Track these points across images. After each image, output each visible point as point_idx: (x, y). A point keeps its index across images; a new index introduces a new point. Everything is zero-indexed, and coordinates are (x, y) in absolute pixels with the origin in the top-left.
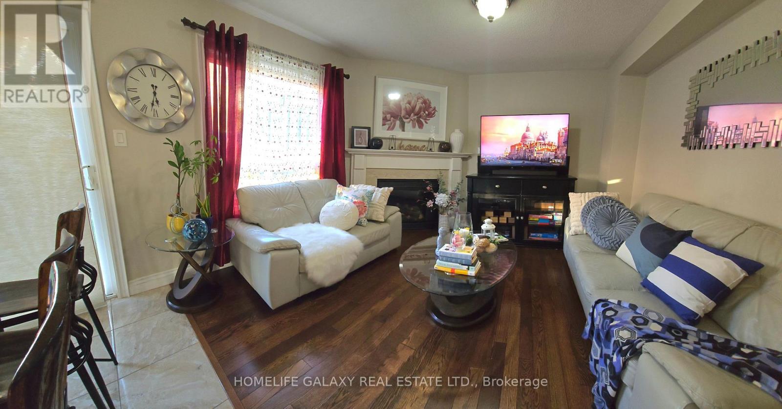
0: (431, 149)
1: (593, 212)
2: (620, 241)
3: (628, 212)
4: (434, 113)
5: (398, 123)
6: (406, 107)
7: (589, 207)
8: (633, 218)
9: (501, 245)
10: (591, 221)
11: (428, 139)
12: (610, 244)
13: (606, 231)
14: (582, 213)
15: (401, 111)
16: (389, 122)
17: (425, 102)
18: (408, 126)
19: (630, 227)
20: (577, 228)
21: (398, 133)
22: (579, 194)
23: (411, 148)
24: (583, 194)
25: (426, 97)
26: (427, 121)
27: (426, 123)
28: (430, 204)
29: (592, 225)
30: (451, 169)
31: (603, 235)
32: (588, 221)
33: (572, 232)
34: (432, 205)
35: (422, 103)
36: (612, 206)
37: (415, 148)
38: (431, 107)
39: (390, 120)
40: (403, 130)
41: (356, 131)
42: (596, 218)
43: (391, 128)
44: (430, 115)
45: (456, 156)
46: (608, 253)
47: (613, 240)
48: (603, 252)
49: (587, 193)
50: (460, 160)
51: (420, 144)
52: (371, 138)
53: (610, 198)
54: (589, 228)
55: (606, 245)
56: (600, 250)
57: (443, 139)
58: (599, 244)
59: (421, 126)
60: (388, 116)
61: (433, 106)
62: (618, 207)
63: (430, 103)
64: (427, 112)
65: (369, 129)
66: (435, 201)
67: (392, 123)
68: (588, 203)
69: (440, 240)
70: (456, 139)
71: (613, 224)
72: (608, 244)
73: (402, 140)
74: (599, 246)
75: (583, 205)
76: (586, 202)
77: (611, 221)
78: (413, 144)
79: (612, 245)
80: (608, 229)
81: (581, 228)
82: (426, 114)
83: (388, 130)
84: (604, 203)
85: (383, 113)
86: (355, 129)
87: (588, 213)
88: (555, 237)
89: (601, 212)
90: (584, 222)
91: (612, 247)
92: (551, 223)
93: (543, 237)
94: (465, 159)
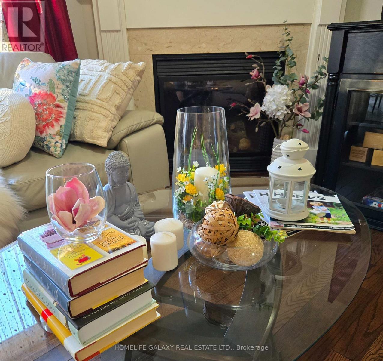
28: (255, 112)
30: (315, 21)
34: (258, 116)
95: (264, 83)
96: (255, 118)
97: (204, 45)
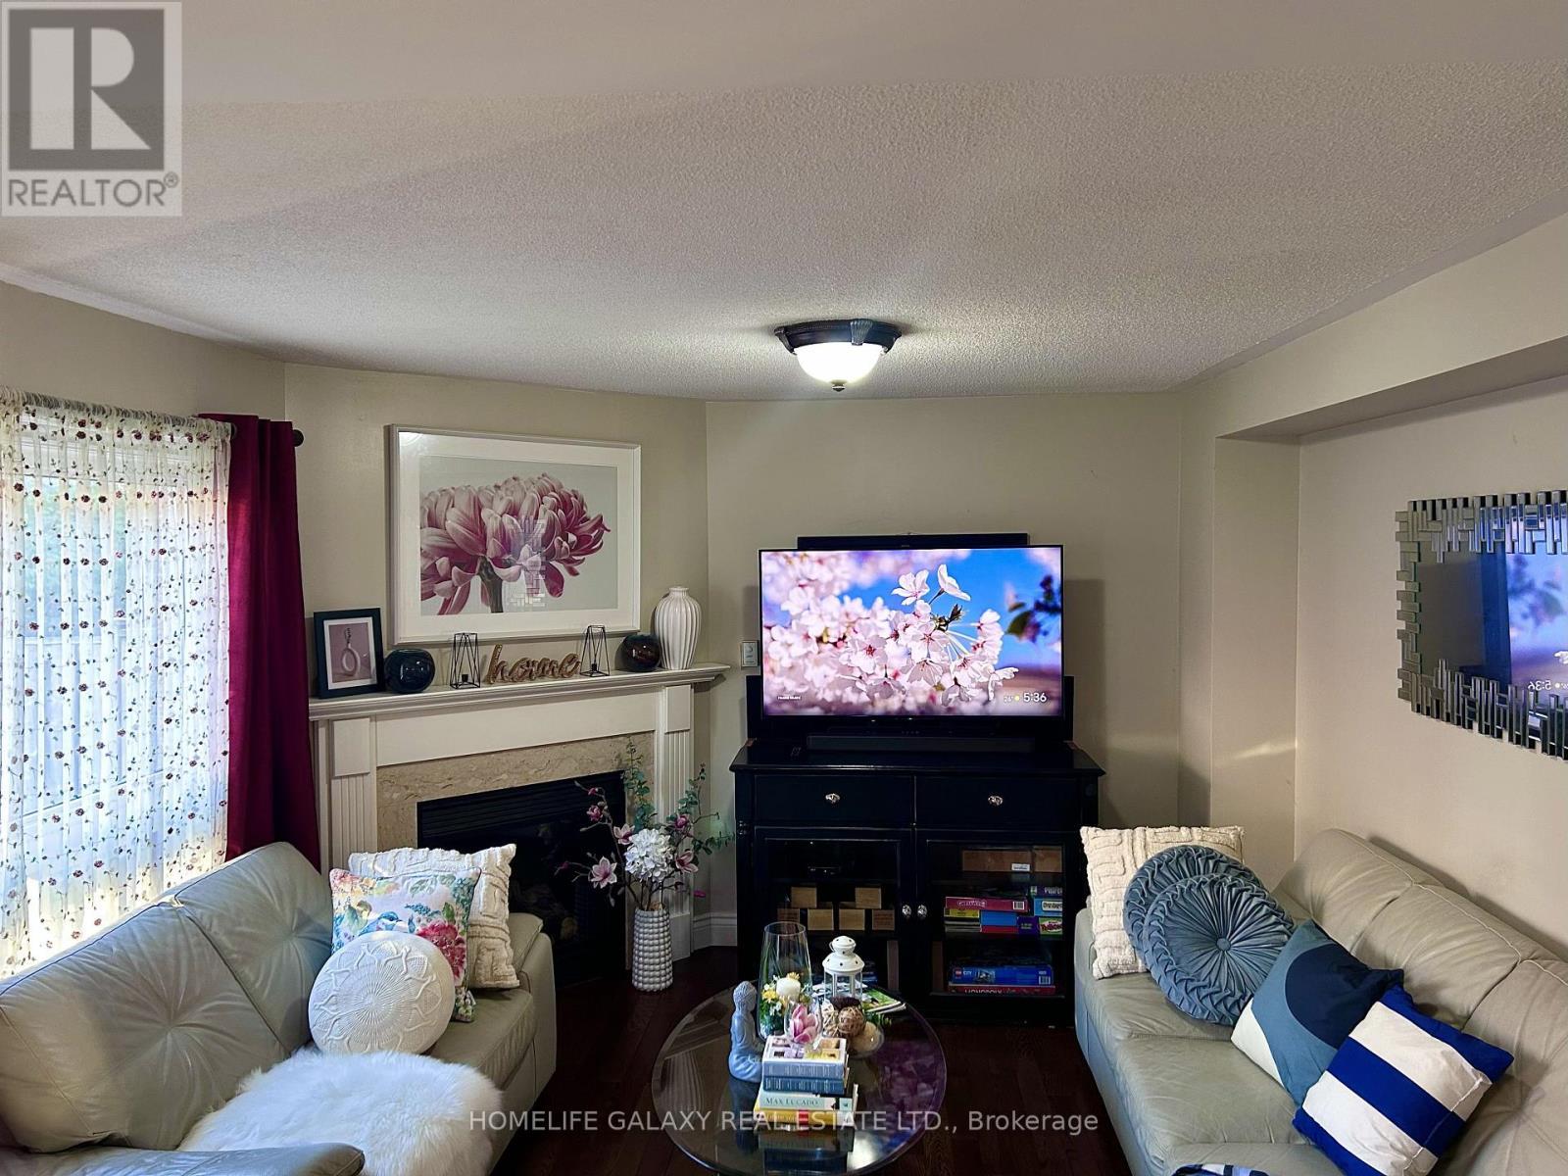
0: (594, 667)
1: (1159, 905)
2: (1243, 997)
3: (1263, 903)
4: (599, 537)
5: (476, 582)
6: (502, 526)
7: (1147, 883)
8: (1276, 923)
9: (893, 1025)
10: (1155, 934)
11: (583, 630)
12: (1215, 1007)
13: (1204, 966)
14: (1127, 903)
15: (484, 540)
16: (446, 584)
17: (564, 503)
18: (514, 591)
19: (1266, 952)
20: (1116, 955)
21: (477, 621)
22: (1115, 832)
23: (531, 670)
24: (1127, 832)
25: (568, 488)
26: (577, 568)
27: (573, 573)
28: (602, 873)
29: (1158, 945)
30: (662, 727)
31: (1192, 980)
32: (1145, 933)
33: (1099, 968)
34: (613, 879)
35: (555, 509)
36: (1213, 882)
37: (546, 668)
38: (586, 519)
39: (447, 578)
40: (497, 608)
41: (330, 627)
42: (1169, 924)
43: (453, 605)
44: (587, 545)
45: (675, 680)
46: (1212, 1037)
47: (1223, 994)
48: (1198, 1032)
49: (1139, 830)
50: (687, 691)
51: (558, 653)
52: (387, 653)
53: (1209, 854)
54: (1151, 958)
55: (1203, 1012)
56: (1188, 1028)
57: (633, 623)
58: (1185, 1006)
59: (555, 585)
60: (442, 563)
61: (592, 513)
62: (1230, 888)
63: (582, 504)
64: (572, 538)
65: (374, 613)
66: (622, 861)
67: (455, 588)
68: (1142, 869)
69: (741, 1025)
70: (677, 620)
71: (1222, 943)
72: (1211, 1007)
73: (499, 644)
74: (1183, 1015)
75: (1131, 874)
76: (1140, 866)
77: (1214, 935)
78: (537, 653)
79: (1222, 1008)
80: (1206, 958)
81: (1127, 954)
82: (570, 545)
83: (441, 613)
84: (1194, 871)
85: (424, 554)
86: (327, 624)
87: (1147, 906)
88: (1045, 980)
89: (1182, 902)
90: (1135, 934)
91: (1223, 1017)
92: (1027, 927)
93: (999, 980)
94: (702, 687)
95: (610, 824)
96: (608, 883)
97: (504, 776)
